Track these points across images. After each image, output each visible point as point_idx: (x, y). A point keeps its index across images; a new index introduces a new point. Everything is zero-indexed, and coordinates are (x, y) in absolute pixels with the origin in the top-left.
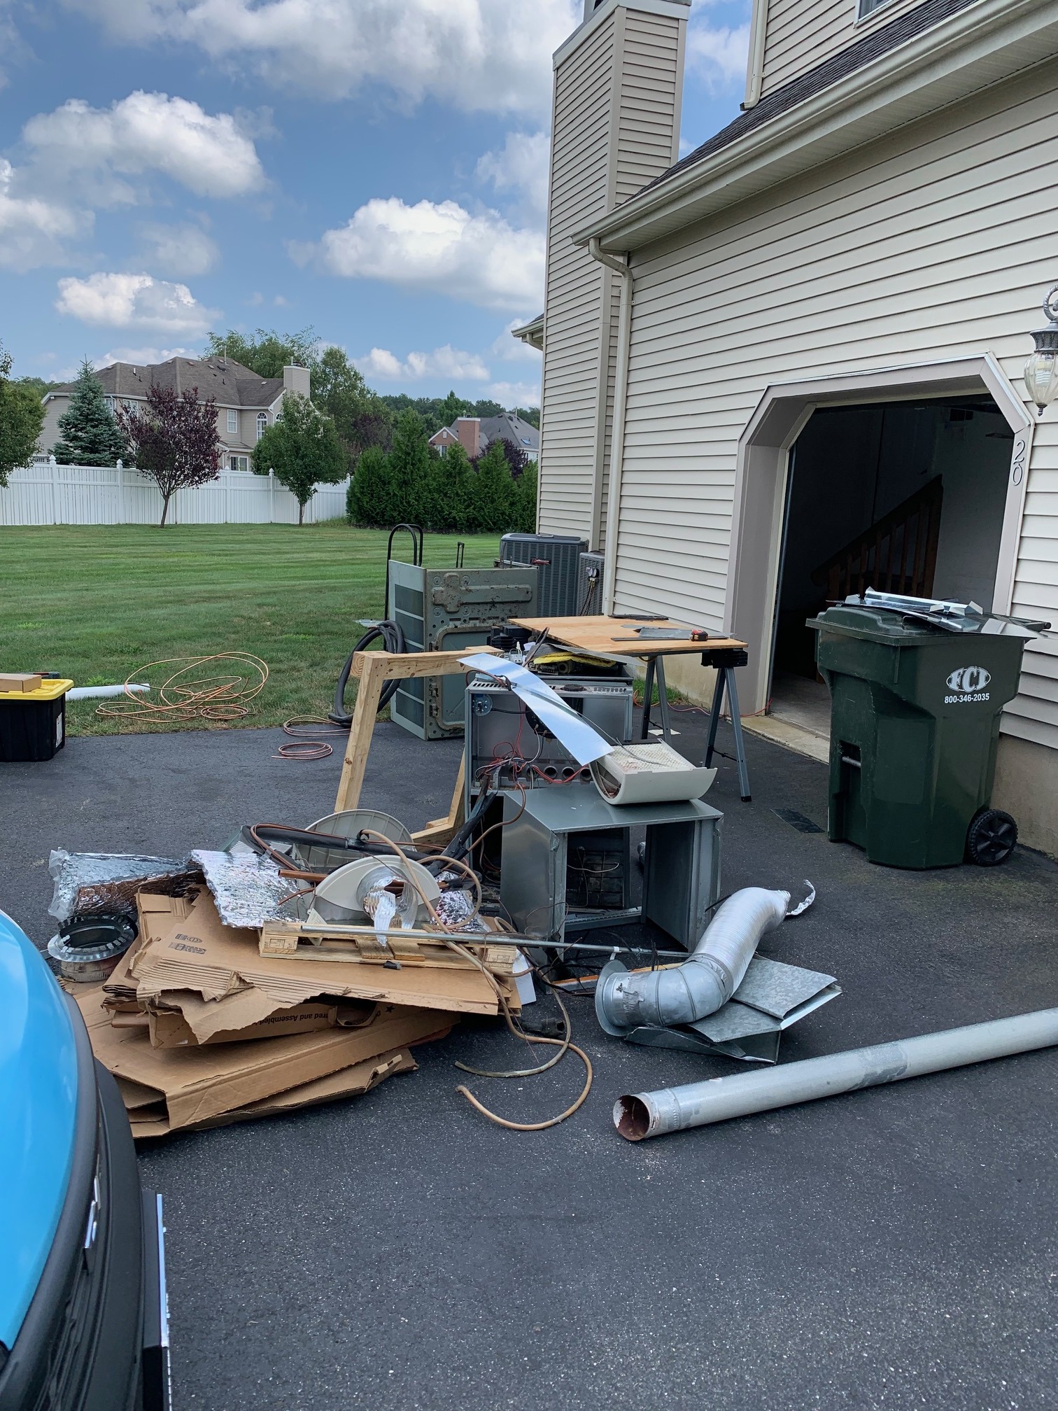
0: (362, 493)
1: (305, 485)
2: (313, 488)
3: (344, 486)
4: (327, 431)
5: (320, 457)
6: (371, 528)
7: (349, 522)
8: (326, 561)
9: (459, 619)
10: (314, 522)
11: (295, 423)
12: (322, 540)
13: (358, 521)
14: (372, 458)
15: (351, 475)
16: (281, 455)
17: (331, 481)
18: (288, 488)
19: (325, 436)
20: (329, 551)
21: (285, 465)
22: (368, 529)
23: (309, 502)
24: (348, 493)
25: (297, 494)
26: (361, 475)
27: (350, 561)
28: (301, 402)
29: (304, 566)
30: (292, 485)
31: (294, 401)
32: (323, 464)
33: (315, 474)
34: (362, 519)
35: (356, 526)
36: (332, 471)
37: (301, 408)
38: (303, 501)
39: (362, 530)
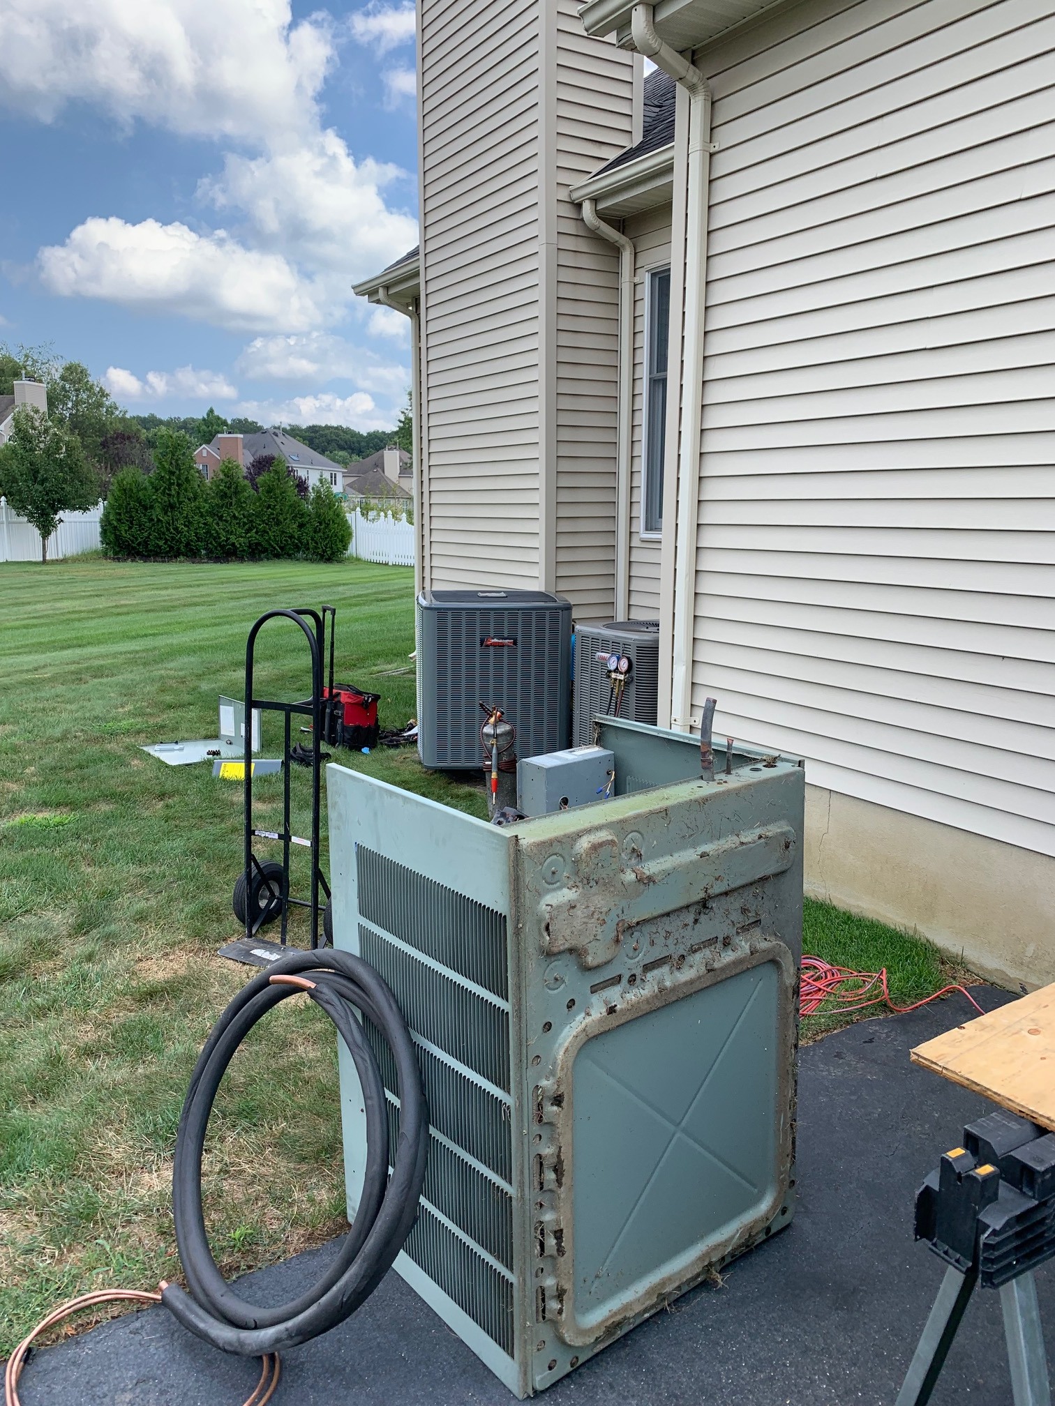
0: (119, 520)
1: (48, 515)
2: (57, 517)
3: (96, 513)
4: (70, 449)
5: (65, 480)
6: (132, 561)
7: (105, 555)
8: (81, 612)
9: (617, 980)
10: (61, 557)
11: (30, 442)
12: (72, 581)
13: (116, 553)
14: (129, 480)
15: (104, 500)
16: (15, 481)
17: (80, 508)
18: (26, 519)
19: (69, 456)
20: (83, 597)
21: (20, 492)
22: (129, 563)
23: (53, 534)
24: (101, 521)
25: (37, 526)
26: (116, 500)
27: (115, 611)
28: (35, 416)
29: (52, 624)
30: (30, 515)
31: (27, 415)
32: (68, 489)
33: (59, 501)
34: (120, 551)
35: (114, 559)
36: (80, 497)
37: (37, 424)
38: (45, 534)
39: (121, 564)
